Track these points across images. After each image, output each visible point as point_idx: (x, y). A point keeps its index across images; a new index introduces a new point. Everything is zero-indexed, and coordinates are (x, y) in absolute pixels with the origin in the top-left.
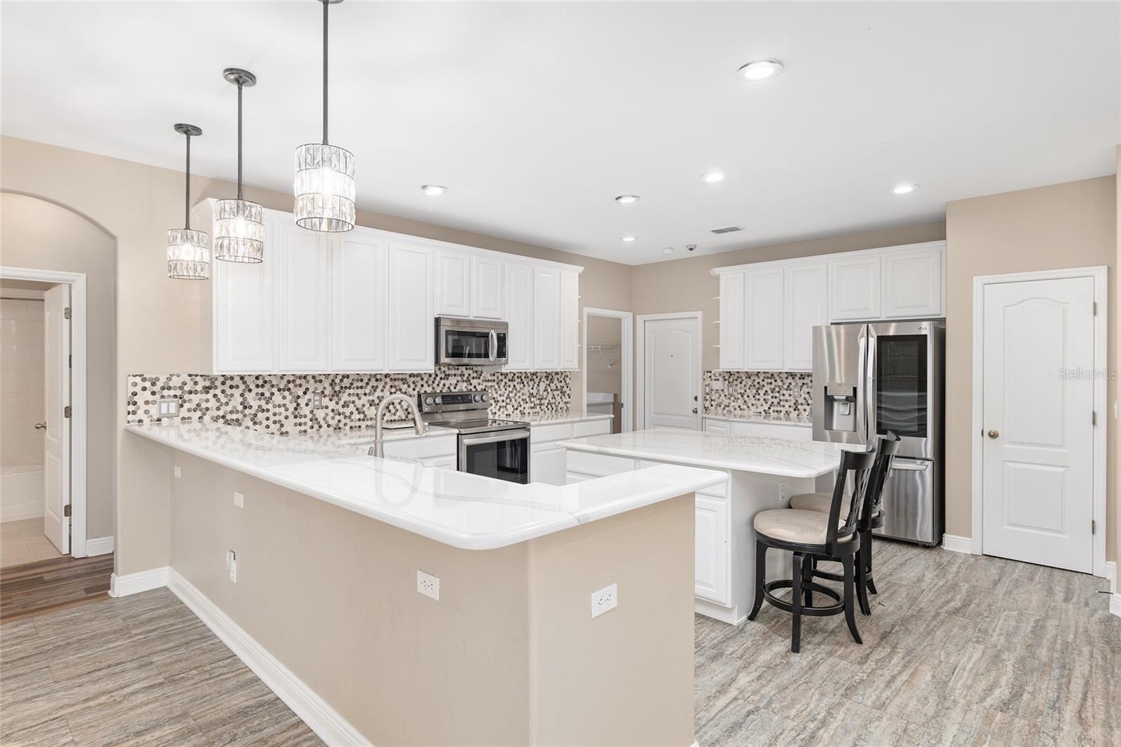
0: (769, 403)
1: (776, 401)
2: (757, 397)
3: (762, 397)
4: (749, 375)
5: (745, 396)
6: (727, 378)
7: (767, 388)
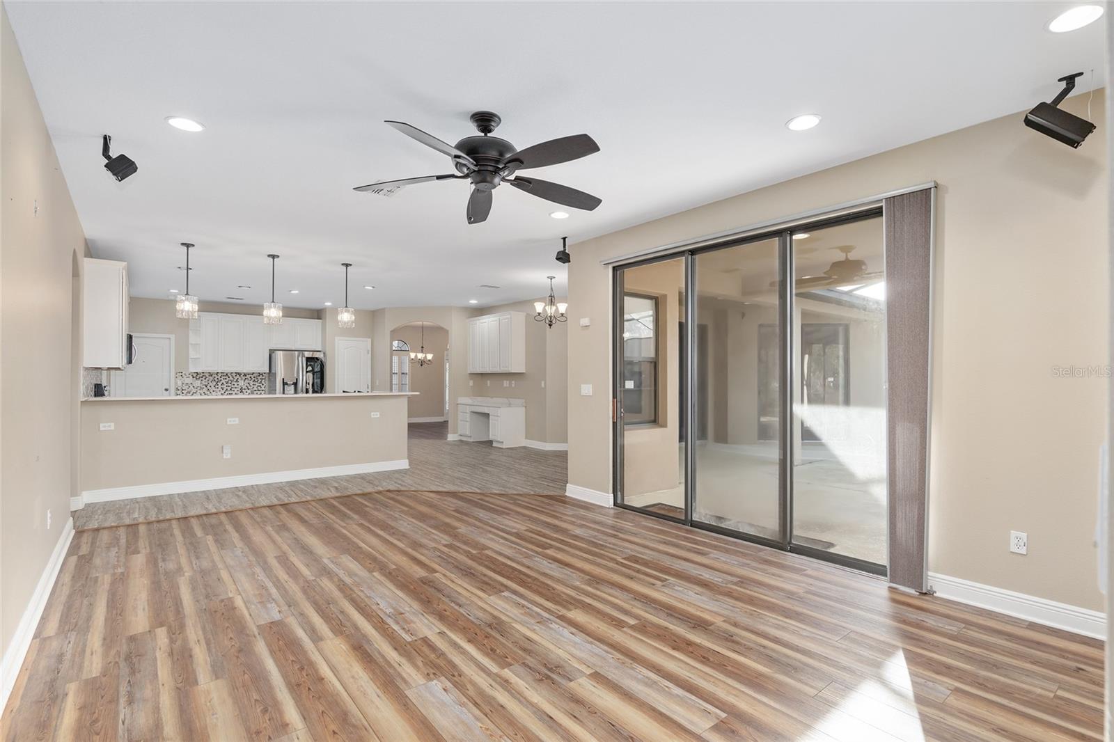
0: (225, 389)
1: (229, 388)
2: (217, 386)
3: (220, 386)
4: (211, 374)
5: (208, 387)
6: (195, 376)
7: (224, 381)
